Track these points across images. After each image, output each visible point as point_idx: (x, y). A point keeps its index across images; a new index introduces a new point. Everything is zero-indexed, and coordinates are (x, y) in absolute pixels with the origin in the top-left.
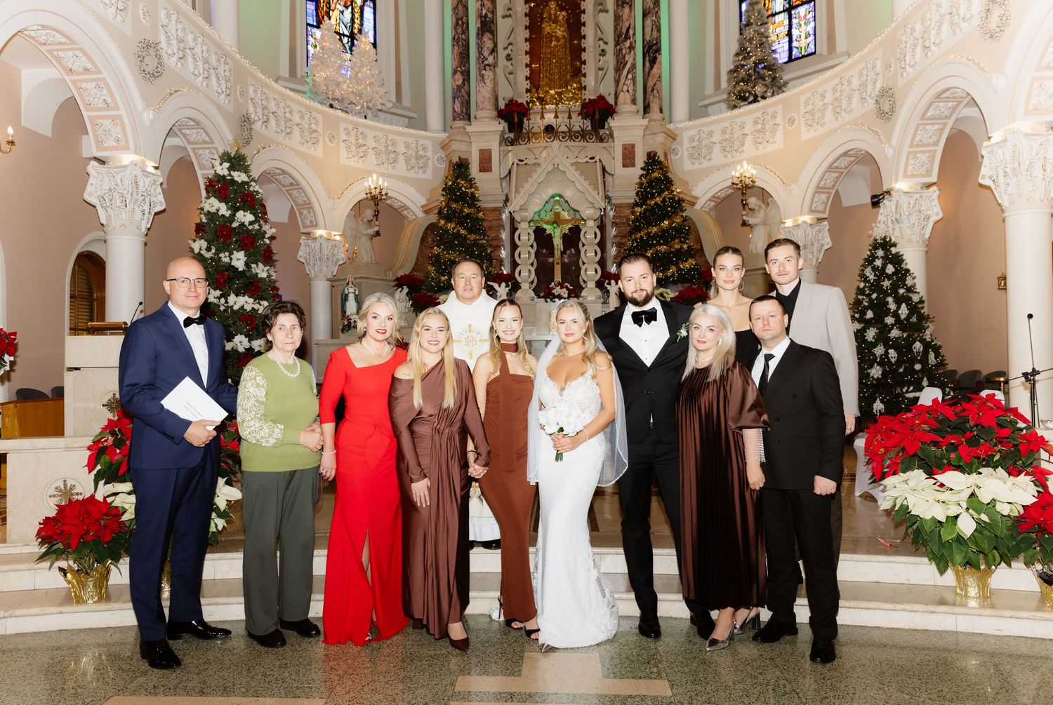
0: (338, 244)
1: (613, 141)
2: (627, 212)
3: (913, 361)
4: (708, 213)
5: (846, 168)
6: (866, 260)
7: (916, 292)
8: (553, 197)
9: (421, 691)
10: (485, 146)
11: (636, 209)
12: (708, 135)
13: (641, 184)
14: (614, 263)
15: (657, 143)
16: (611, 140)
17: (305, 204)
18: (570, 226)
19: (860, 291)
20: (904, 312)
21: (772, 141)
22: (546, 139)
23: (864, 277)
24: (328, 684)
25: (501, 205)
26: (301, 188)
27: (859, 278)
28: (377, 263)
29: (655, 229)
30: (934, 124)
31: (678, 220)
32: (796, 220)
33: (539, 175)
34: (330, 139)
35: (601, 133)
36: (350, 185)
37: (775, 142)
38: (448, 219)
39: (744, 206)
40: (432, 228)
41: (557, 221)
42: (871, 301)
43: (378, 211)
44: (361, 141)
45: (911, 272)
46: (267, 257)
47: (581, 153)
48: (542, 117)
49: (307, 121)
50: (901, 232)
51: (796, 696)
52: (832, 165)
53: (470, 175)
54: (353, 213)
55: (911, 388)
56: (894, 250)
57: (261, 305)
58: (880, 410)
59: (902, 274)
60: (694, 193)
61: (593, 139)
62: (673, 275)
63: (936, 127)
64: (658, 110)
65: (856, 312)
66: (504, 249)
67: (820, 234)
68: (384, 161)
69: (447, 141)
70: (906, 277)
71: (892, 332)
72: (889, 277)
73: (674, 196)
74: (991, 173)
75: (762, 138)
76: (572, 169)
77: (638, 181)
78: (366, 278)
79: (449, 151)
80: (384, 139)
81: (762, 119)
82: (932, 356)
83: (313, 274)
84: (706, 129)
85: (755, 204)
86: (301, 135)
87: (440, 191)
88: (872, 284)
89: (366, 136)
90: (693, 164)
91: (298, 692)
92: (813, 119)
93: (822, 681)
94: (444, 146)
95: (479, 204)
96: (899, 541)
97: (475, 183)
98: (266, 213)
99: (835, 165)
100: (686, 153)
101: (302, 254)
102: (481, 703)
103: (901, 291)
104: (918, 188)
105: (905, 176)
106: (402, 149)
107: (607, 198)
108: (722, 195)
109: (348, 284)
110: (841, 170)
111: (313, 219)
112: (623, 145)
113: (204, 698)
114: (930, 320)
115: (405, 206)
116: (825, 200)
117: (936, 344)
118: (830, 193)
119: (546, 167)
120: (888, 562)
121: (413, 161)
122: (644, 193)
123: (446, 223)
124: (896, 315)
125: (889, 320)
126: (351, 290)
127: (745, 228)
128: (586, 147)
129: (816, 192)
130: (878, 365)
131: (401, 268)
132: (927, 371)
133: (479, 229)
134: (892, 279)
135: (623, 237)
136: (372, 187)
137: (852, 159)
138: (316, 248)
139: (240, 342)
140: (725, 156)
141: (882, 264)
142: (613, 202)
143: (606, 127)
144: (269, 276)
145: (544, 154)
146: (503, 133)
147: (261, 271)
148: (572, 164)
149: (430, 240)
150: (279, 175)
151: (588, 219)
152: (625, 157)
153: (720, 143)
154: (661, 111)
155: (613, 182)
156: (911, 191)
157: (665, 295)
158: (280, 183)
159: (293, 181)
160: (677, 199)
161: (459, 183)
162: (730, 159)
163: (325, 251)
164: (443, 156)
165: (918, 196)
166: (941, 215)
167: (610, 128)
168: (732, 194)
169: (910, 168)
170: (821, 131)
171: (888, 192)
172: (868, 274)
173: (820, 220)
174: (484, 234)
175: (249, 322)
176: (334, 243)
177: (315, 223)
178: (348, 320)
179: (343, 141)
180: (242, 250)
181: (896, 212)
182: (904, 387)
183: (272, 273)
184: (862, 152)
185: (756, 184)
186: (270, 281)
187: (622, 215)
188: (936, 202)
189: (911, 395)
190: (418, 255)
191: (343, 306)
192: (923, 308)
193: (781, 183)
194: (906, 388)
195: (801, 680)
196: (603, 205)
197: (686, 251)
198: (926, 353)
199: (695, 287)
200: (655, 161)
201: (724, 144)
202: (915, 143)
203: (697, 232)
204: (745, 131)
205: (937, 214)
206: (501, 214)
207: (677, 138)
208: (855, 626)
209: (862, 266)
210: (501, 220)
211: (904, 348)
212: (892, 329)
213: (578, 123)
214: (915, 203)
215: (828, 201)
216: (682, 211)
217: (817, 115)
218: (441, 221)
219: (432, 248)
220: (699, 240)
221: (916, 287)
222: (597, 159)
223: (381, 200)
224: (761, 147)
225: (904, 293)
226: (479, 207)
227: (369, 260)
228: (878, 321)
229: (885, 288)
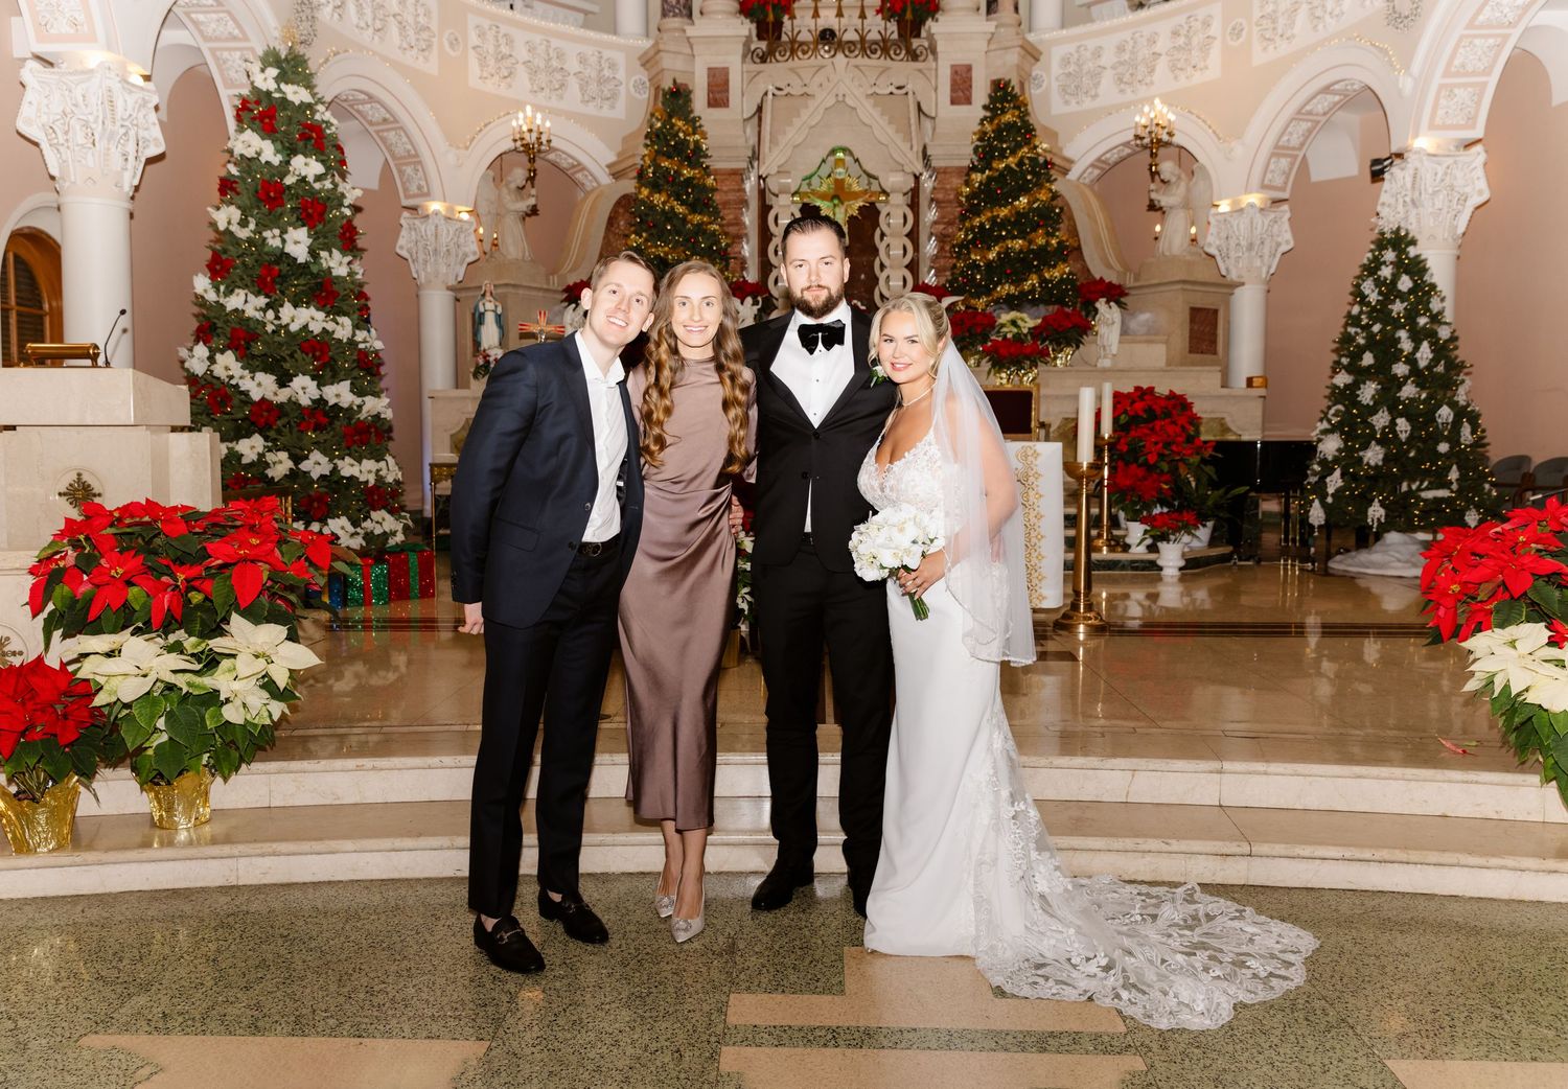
0: (466, 226)
1: (936, 59)
2: (956, 182)
3: (1437, 438)
4: (1091, 186)
5: (1325, 114)
6: (1364, 267)
7: (1446, 323)
8: (833, 152)
9: (664, 1025)
10: (718, 62)
11: (973, 176)
12: (1093, 54)
13: (982, 136)
14: (932, 268)
15: (1006, 65)
16: (931, 57)
17: (410, 156)
18: (862, 204)
19: (1353, 320)
20: (1425, 356)
21: (1202, 64)
22: (822, 52)
23: (1359, 296)
24: (490, 1009)
25: (744, 165)
26: (401, 128)
27: (1350, 298)
28: (532, 261)
29: (1004, 212)
30: (1490, 36)
31: (1043, 196)
32: (1235, 203)
33: (810, 114)
34: (451, 44)
35: (914, 46)
36: (486, 125)
37: (1206, 68)
38: (655, 187)
39: (1154, 175)
40: (625, 202)
41: (839, 194)
42: (1370, 337)
43: (535, 171)
44: (505, 50)
45: (1438, 289)
46: (348, 240)
47: (882, 78)
48: (816, 15)
49: (411, 9)
50: (1419, 222)
51: (1350, 1031)
52: (1303, 107)
53: (692, 111)
54: (491, 173)
55: (1426, 484)
56: (1412, 251)
57: (337, 323)
58: (1378, 520)
59: (1424, 291)
60: (1068, 153)
61: (902, 56)
62: (1032, 291)
63: (1491, 41)
64: (1012, 8)
65: (1346, 356)
66: (747, 243)
67: (1276, 226)
68: (543, 85)
69: (652, 53)
70: (1431, 296)
71: (1404, 388)
72: (1402, 296)
73: (1039, 155)
75: (1186, 60)
76: (868, 104)
77: (977, 128)
78: (514, 286)
79: (654, 72)
80: (543, 47)
81: (1186, 28)
82: (1466, 430)
83: (423, 279)
84: (1091, 44)
85: (1172, 174)
86: (401, 34)
87: (642, 140)
88: (1374, 309)
89: (512, 41)
90: (1067, 103)
91: (435, 1028)
92: (1274, 29)
93: (1388, 1000)
94: (648, 61)
95: (706, 162)
96: (1474, 744)
97: (700, 126)
98: (343, 162)
99: (1308, 108)
100: (1055, 85)
101: (404, 245)
102: (780, 1049)
103: (1422, 321)
104: (1452, 148)
105: (1432, 127)
106: (573, 65)
107: (925, 156)
108: (1113, 157)
109: (484, 295)
110: (1319, 118)
111: (423, 183)
112: (952, 66)
113: (258, 1039)
114: (1466, 370)
115: (579, 164)
116: (1287, 169)
117: (1473, 411)
118: (1296, 157)
119: (823, 99)
120: (1467, 782)
121: (593, 88)
122: (987, 151)
123: (651, 194)
124: (1411, 360)
125: (1400, 369)
126: (490, 306)
127: (1152, 213)
128: (887, 69)
129: (1273, 155)
130: (1379, 442)
131: (572, 270)
132: (1457, 456)
133: (707, 205)
134: (1408, 300)
135: (950, 223)
136: (525, 128)
137: (1337, 98)
138: (429, 233)
139: (303, 388)
140: (1122, 91)
141: (1393, 275)
142: (934, 163)
143: (923, 34)
144: (351, 274)
145: (818, 79)
146: (748, 39)
147: (337, 263)
148: (868, 96)
149: (622, 223)
150: (363, 103)
151: (894, 191)
152: (955, 86)
153: (1113, 68)
154: (1016, 9)
155: (934, 129)
156: (1440, 152)
157: (1020, 322)
158: (364, 118)
159: (388, 116)
160: (1041, 160)
161: (673, 126)
162: (1129, 96)
163: (444, 239)
164: (646, 80)
165: (1450, 161)
166: (1486, 196)
167: (931, 37)
168: (1129, 155)
169: (1440, 112)
170: (1284, 48)
171: (1400, 155)
172: (1366, 293)
173: (1276, 202)
174: (716, 214)
175: (318, 354)
176: (458, 225)
177: (425, 190)
178: (485, 357)
179: (474, 48)
180: (303, 226)
181: (1413, 187)
182: (1414, 481)
183: (356, 267)
184: (1356, 87)
185: (1176, 140)
186: (352, 282)
187: (948, 187)
188: (1480, 172)
189: (1429, 495)
190: (602, 249)
191: (476, 333)
192: (1456, 348)
193: (1216, 139)
194: (1418, 483)
195: (1352, 1001)
196: (918, 167)
197: (1056, 249)
198: (1456, 425)
199: (1069, 310)
200: (1006, 94)
201: (1120, 69)
202: (1453, 69)
203: (1071, 218)
204: (1158, 48)
205: (1480, 192)
206: (743, 181)
207: (1042, 58)
208: (1415, 895)
209: (1358, 277)
210: (744, 190)
211: (1422, 417)
212: (1404, 383)
213: (878, 26)
214: (1446, 174)
215: (1291, 169)
216: (1049, 181)
217: (1282, 21)
218: (643, 189)
219: (627, 236)
220: (1074, 232)
221: (1446, 314)
222: (909, 88)
223: (539, 151)
224: (1182, 76)
225: (1426, 323)
226: (707, 167)
227: (520, 256)
228: (1381, 371)
229: (1394, 314)
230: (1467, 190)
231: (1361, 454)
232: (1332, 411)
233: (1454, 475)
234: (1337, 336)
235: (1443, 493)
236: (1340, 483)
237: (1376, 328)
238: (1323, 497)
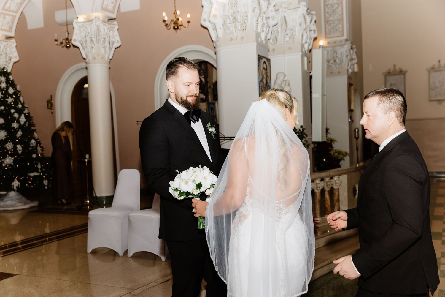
3: (31, 152)
20: (23, 120)
45: (21, 93)
56: (11, 78)
59: (18, 94)
71: (18, 133)
72: (11, 96)
74: (80, 39)
82: (39, 148)
103: (20, 106)
104: (4, 38)
124: (19, 122)
125: (15, 125)
130: (10, 155)
134: (13, 97)
141: (6, 87)
165: (4, 43)
188: (15, 50)
189: (32, 174)
198: (36, 147)
202: (6, 8)
212: (18, 131)
221: (26, 103)
229: (9, 103)
230: (11, 56)
231: (3, 160)
233: (39, 166)
235: (36, 174)
237: (2, 108)
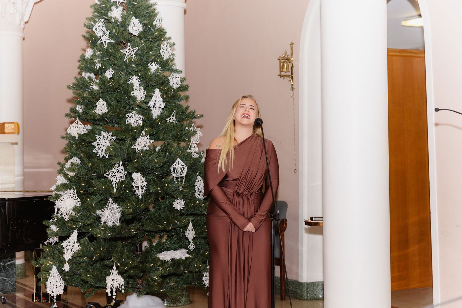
7: (176, 71)
19: (87, 64)
20: (157, 105)
23: (93, 40)
42: (104, 83)
45: (167, 35)
58: (117, 289)
70: (161, 42)
71: (139, 140)
82: (200, 185)
88: (106, 53)
103: (154, 68)
114: (197, 121)
124: (145, 110)
125: (134, 119)
130: (116, 200)
172: (99, 34)
189: (167, 256)
198: (190, 179)
209: (90, 19)
221: (176, 62)
225: (157, 70)
228: (115, 120)
232: (68, 165)
233: (190, 234)
234: (72, 81)
235: (180, 254)
236: (77, 248)
237: (109, 74)
238: (60, 263)
